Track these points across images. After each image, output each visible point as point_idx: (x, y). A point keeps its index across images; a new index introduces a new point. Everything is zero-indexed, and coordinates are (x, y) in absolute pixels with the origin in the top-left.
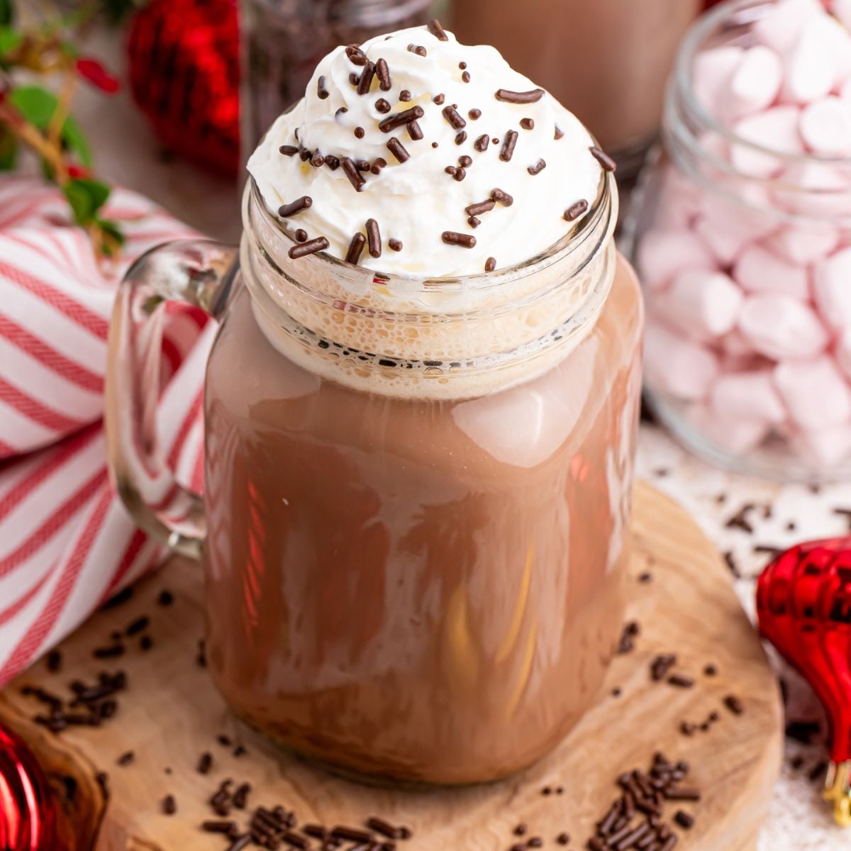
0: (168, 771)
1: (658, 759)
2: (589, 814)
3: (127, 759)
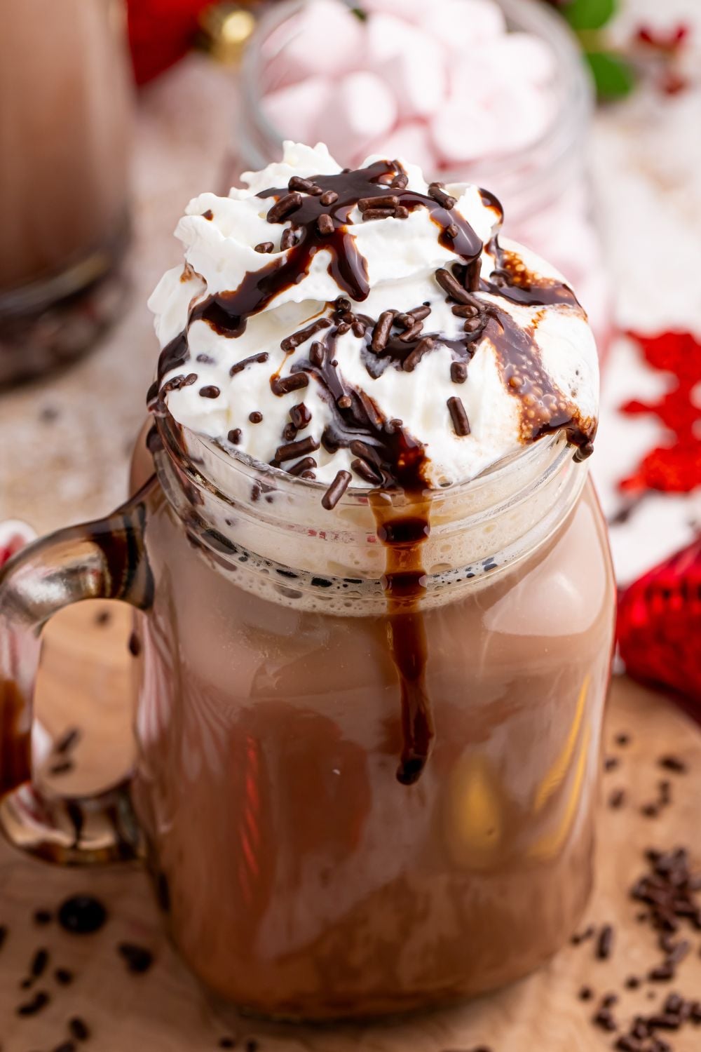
1: (652, 857)
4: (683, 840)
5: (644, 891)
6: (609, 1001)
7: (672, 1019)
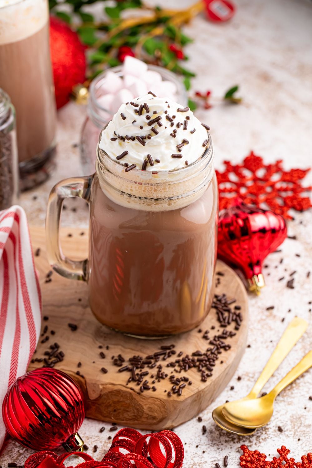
0: (94, 362)
1: (216, 297)
2: (212, 318)
3: (79, 365)
4: (225, 292)
5: (214, 305)
6: (206, 332)
7: (224, 336)
